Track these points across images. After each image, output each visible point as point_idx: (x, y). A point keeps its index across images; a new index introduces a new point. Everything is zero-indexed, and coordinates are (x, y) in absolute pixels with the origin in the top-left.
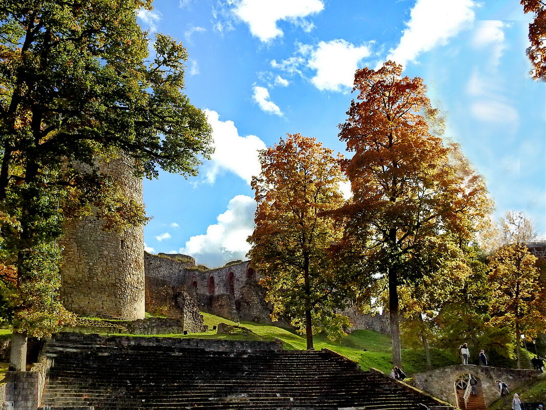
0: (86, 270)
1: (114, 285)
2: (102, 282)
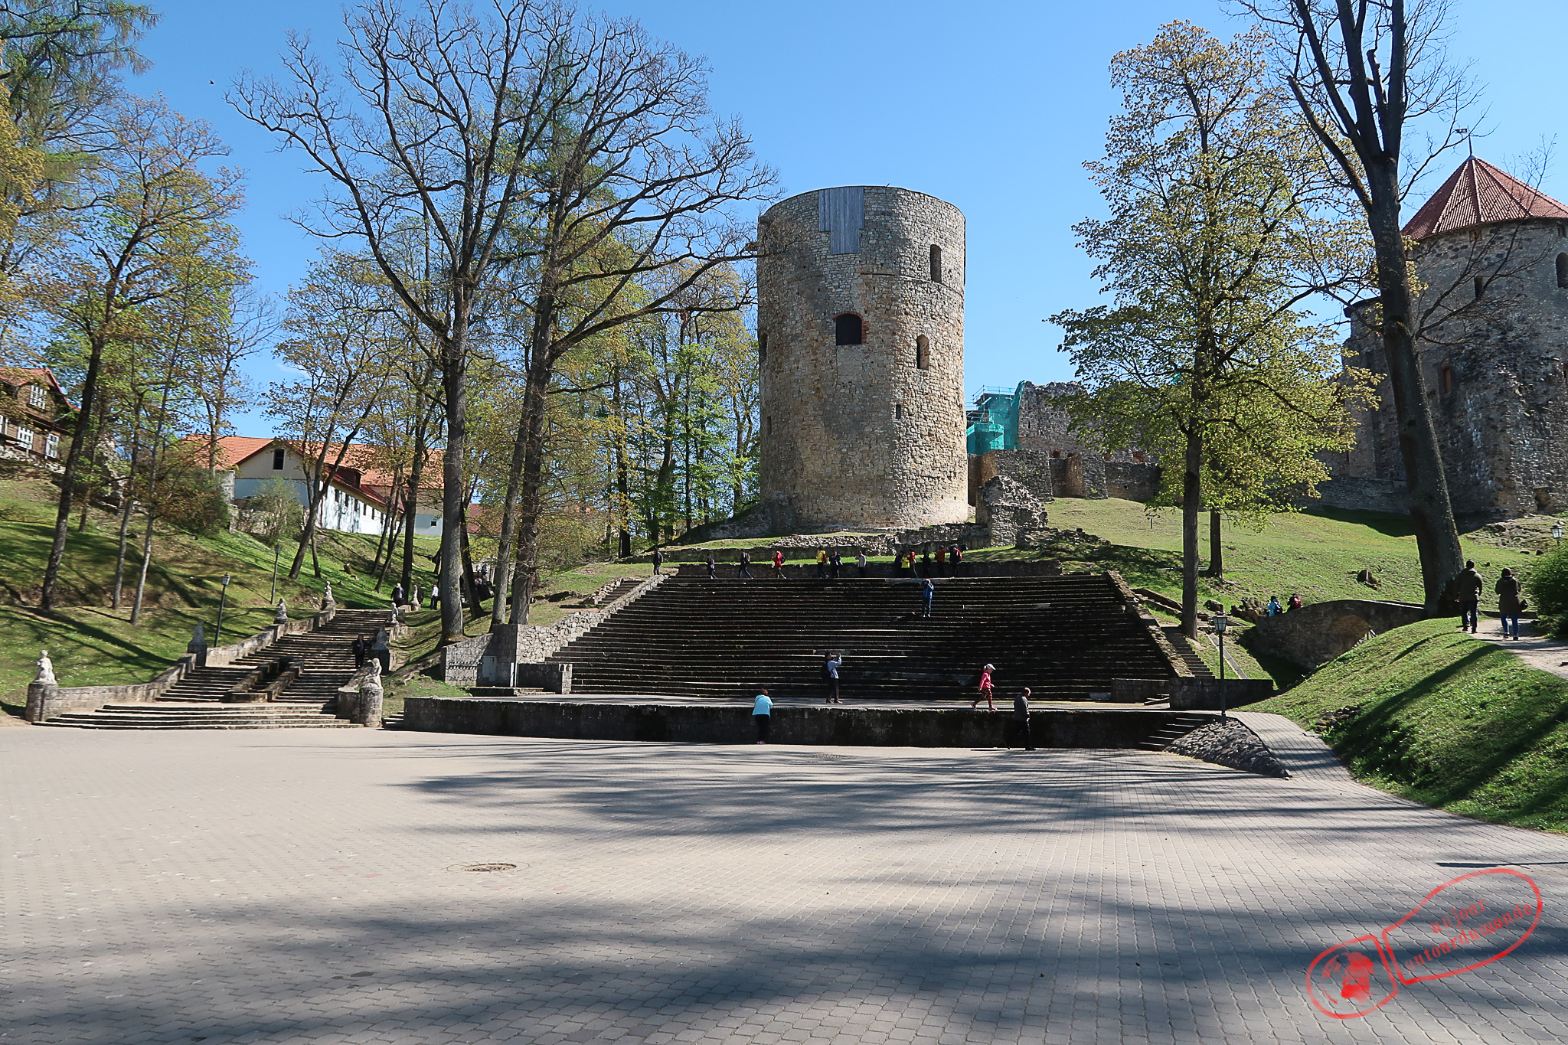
0: (837, 461)
1: (881, 478)
2: (862, 476)
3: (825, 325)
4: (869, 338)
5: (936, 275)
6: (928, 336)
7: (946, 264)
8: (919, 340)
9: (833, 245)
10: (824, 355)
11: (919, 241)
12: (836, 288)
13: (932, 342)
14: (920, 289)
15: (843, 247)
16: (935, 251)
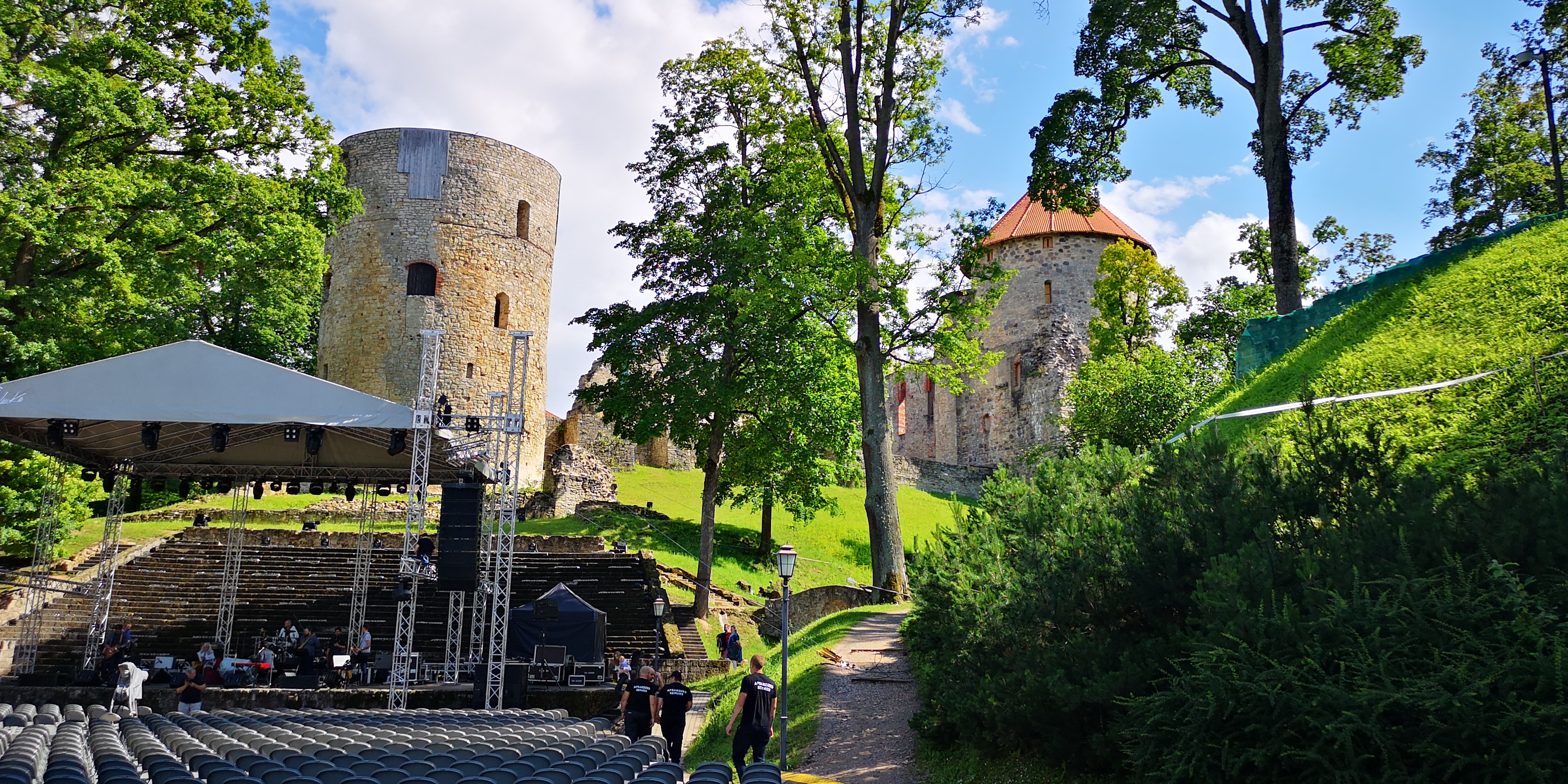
3: (396, 272)
4: (444, 290)
5: (522, 231)
6: (509, 294)
7: (534, 220)
8: (498, 299)
9: (411, 188)
10: (392, 304)
11: (507, 194)
12: (410, 233)
13: (512, 301)
14: (504, 245)
15: (422, 192)
16: (523, 207)
